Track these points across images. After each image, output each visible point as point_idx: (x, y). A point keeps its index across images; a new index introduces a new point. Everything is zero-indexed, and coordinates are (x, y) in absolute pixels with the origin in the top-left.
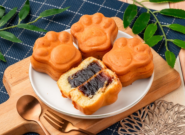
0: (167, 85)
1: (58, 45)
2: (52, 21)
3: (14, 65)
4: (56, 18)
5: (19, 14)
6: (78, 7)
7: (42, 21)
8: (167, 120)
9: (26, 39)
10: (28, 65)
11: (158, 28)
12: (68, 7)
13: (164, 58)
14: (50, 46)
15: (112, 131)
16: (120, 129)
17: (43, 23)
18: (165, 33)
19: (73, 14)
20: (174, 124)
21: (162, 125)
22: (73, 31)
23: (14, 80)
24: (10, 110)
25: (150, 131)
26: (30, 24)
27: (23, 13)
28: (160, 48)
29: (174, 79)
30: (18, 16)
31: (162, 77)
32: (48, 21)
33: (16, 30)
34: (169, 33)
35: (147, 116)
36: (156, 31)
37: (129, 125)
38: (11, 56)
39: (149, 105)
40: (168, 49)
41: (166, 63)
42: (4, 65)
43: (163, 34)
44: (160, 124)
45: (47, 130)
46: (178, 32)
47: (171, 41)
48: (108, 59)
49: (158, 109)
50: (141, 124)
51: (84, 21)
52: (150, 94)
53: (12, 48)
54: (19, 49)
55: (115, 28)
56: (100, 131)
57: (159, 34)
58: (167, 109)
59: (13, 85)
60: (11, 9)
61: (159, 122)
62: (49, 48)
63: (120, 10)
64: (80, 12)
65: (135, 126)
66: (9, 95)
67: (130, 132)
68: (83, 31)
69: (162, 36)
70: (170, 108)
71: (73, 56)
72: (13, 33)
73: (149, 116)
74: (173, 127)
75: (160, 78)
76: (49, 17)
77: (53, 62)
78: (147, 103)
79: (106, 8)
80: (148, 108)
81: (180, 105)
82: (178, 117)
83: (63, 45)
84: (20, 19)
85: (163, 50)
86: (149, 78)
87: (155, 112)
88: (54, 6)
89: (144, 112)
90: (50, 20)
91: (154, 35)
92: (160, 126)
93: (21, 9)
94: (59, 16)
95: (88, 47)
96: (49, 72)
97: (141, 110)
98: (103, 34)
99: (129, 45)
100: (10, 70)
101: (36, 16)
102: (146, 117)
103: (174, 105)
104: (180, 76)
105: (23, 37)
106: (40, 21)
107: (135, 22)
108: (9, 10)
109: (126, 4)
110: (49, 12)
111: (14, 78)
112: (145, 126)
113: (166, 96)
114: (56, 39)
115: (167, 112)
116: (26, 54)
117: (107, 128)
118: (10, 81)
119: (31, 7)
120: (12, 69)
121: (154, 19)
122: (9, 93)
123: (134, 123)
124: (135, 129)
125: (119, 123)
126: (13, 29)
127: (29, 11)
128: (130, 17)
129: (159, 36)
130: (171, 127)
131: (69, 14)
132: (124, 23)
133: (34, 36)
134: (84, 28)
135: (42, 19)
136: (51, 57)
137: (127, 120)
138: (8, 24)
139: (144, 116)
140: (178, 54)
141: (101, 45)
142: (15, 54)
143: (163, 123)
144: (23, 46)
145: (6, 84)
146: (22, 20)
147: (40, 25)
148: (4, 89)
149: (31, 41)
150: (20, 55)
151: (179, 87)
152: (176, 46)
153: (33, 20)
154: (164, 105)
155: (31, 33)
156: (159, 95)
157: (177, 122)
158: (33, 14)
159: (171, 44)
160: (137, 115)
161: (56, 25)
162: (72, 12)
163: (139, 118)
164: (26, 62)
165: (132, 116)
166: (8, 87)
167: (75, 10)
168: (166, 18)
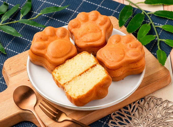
0: (157, 82)
1: (55, 39)
2: (52, 18)
3: (13, 57)
4: (55, 16)
5: (21, 11)
6: (77, 6)
7: (42, 17)
8: (156, 115)
9: (26, 34)
10: (26, 58)
11: (151, 28)
12: (68, 6)
13: (155, 56)
14: (47, 40)
15: (103, 123)
16: (110, 121)
17: (43, 20)
18: (158, 33)
19: (72, 12)
20: (163, 119)
21: (151, 120)
22: (70, 27)
23: (13, 71)
24: (7, 99)
25: (139, 124)
26: (31, 20)
27: (25, 10)
28: (153, 47)
29: (164, 76)
30: (20, 12)
31: (153, 74)
32: (48, 18)
33: (17, 25)
34: (162, 33)
35: (137, 111)
36: (149, 31)
37: (120, 118)
38: (11, 49)
39: (139, 100)
40: (160, 49)
41: (157, 61)
42: (4, 57)
43: (156, 34)
44: (149, 118)
45: (40, 119)
46: (170, 32)
47: (163, 41)
48: (102, 54)
49: (147, 104)
50: (131, 118)
51: (81, 18)
52: (140, 89)
53: (13, 42)
54: (19, 43)
55: (110, 25)
56: (91, 123)
57: (152, 34)
58: (157, 105)
59: (11, 76)
60: (14, 5)
61: (148, 117)
62: (46, 42)
63: (116, 10)
64: (79, 11)
65: (125, 119)
66: (8, 85)
67: (120, 124)
68: (80, 27)
69: (155, 36)
70: (159, 103)
71: (68, 51)
72: (14, 27)
73: (138, 110)
74: (161, 122)
75: (151, 75)
76: (49, 14)
77: (49, 56)
78: (137, 98)
79: (104, 8)
80: (139, 103)
81: (169, 102)
82: (166, 113)
83: (60, 40)
84: (21, 15)
85: (155, 49)
86: (140, 74)
87: (144, 107)
88: (55, 4)
89: (134, 106)
90: (50, 17)
91: (147, 35)
92: (149, 120)
93: (23, 6)
94: (58, 14)
95: (84, 43)
96: (46, 65)
97: (131, 104)
98: (99, 31)
99: (123, 42)
100: (10, 62)
101: (37, 13)
102: (135, 112)
103: (163, 101)
104: (170, 73)
105: (23, 32)
106: (41, 18)
107: (130, 22)
108: (12, 6)
109: (122, 5)
110: (49, 9)
111: (13, 69)
112: (135, 120)
113: (155, 92)
114: (53, 34)
115: (156, 107)
116: (26, 48)
117: (98, 120)
118: (8, 72)
119: (33, 4)
120: (11, 61)
121: (148, 20)
122: (7, 83)
123: (124, 116)
124: (124, 122)
125: (109, 116)
126: (15, 24)
127: (31, 8)
128: (125, 17)
129: (152, 35)
130: (160, 121)
131: (68, 12)
132: (120, 22)
133: (34, 32)
134: (80, 24)
135: (43, 16)
136: (48, 50)
137: (117, 113)
138: (11, 19)
139: (134, 110)
140: (170, 54)
141: (96, 41)
142: (15, 48)
143: (152, 117)
144: (23, 41)
145: (5, 74)
146: (24, 16)
147: (40, 21)
148: (3, 80)
149: (31, 36)
150: (19, 49)
151: (168, 85)
152: (168, 45)
153: (34, 17)
154: (153, 101)
155: (31, 28)
156: (149, 91)
157: (165, 117)
158: (34, 11)
159: (163, 44)
160: (127, 109)
161: (56, 22)
162: (71, 10)
163: (129, 112)
164: (24, 55)
165: (122, 110)
166: (6, 78)
167: (74, 9)
168: (159, 20)
